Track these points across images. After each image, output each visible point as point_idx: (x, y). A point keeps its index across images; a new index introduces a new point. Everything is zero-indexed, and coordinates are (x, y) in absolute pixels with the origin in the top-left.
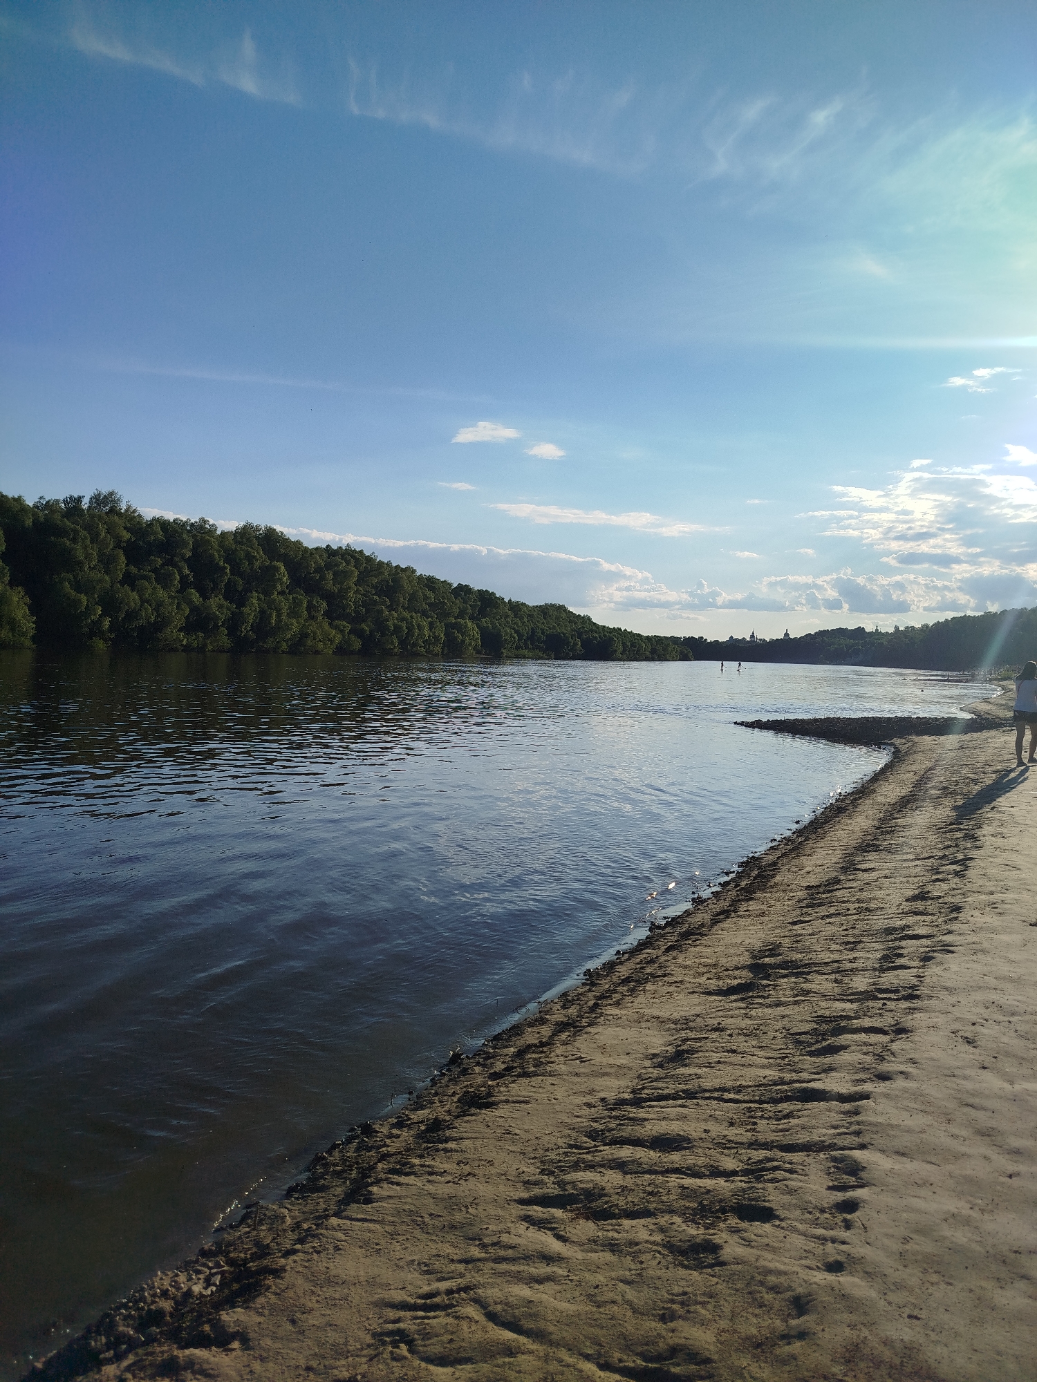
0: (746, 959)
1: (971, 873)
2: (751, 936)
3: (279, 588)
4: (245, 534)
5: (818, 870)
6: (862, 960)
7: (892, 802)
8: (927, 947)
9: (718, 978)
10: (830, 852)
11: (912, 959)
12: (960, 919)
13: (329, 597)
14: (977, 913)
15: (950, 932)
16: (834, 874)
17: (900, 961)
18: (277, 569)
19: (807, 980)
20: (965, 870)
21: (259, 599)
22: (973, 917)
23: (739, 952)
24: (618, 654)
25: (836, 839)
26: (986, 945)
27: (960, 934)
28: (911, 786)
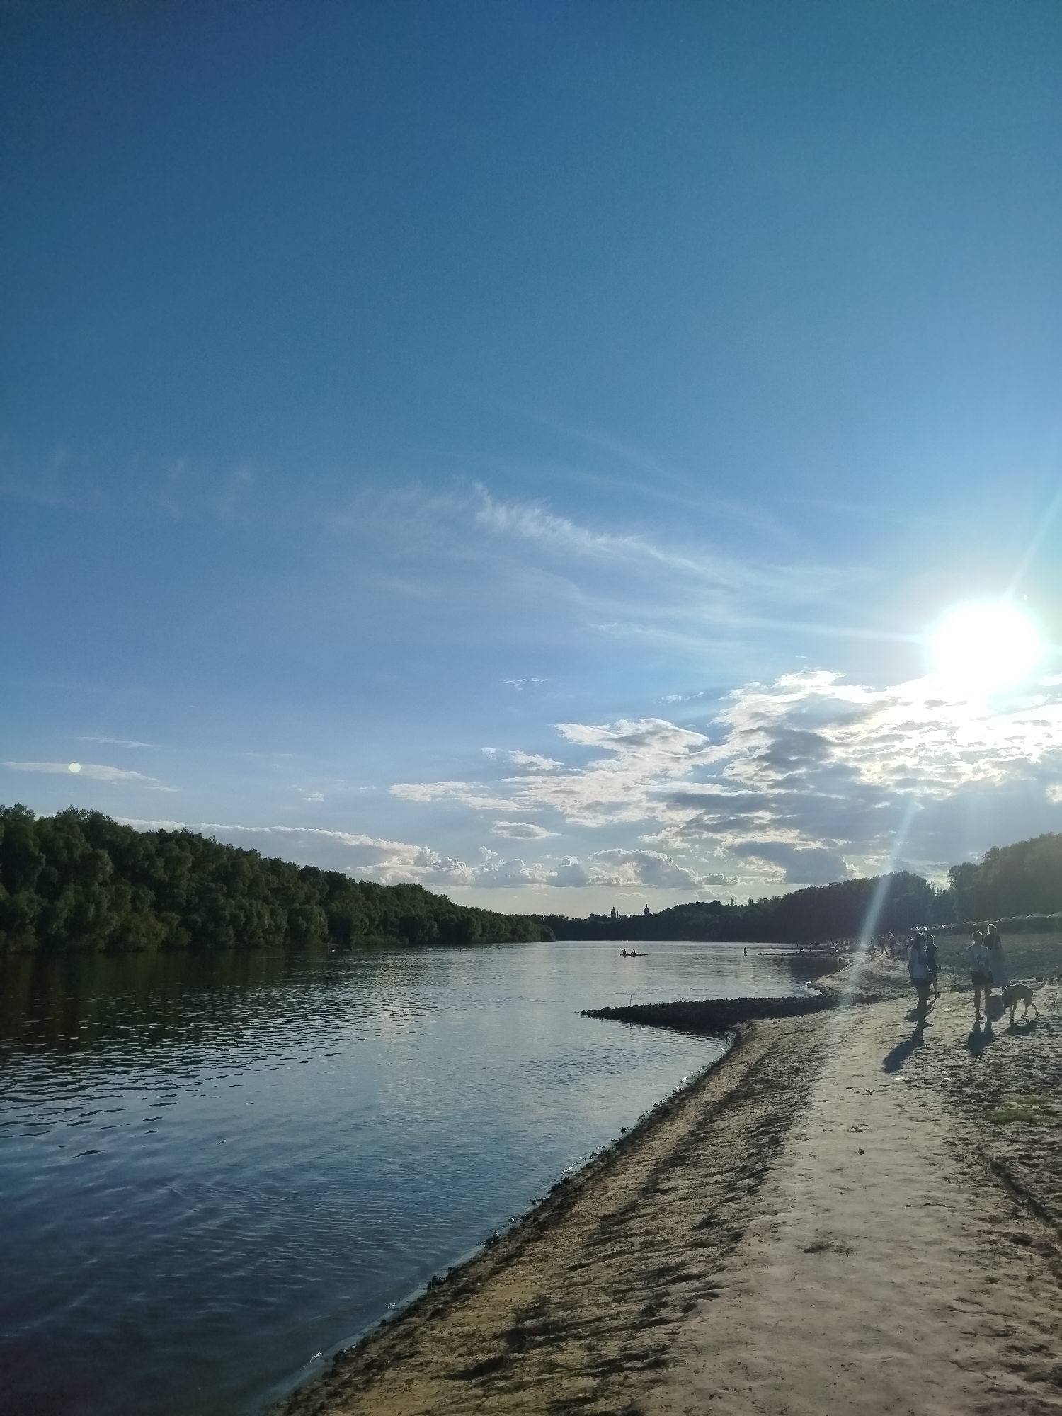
0: (506, 1325)
1: (764, 1189)
2: (524, 1289)
3: (101, 878)
4: (68, 820)
5: (621, 1193)
6: (625, 1315)
7: (717, 1100)
8: (694, 1291)
9: (470, 1354)
10: (638, 1169)
11: (675, 1310)
12: (736, 1250)
13: (159, 887)
14: (755, 1241)
15: (722, 1269)
16: (633, 1198)
17: (663, 1313)
18: (99, 857)
19: (560, 1349)
20: (760, 1184)
21: (76, 892)
22: (752, 1246)
23: (503, 1313)
24: (477, 937)
25: (650, 1152)
26: (753, 1283)
27: (731, 1271)
28: (739, 1080)
